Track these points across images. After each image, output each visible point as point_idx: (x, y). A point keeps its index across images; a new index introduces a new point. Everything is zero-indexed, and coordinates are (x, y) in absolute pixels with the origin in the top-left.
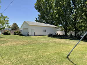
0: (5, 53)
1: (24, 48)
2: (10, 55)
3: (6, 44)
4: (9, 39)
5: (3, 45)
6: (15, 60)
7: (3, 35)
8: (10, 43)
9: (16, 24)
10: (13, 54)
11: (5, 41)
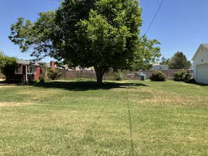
0: (138, 117)
1: (186, 115)
2: (147, 124)
3: (148, 100)
4: (158, 89)
5: (141, 102)
6: (152, 137)
7: (149, 80)
8: (158, 99)
9: (181, 53)
10: (154, 124)
11: (150, 93)
